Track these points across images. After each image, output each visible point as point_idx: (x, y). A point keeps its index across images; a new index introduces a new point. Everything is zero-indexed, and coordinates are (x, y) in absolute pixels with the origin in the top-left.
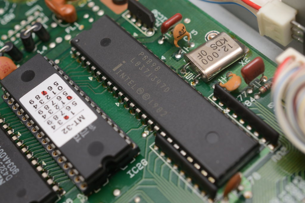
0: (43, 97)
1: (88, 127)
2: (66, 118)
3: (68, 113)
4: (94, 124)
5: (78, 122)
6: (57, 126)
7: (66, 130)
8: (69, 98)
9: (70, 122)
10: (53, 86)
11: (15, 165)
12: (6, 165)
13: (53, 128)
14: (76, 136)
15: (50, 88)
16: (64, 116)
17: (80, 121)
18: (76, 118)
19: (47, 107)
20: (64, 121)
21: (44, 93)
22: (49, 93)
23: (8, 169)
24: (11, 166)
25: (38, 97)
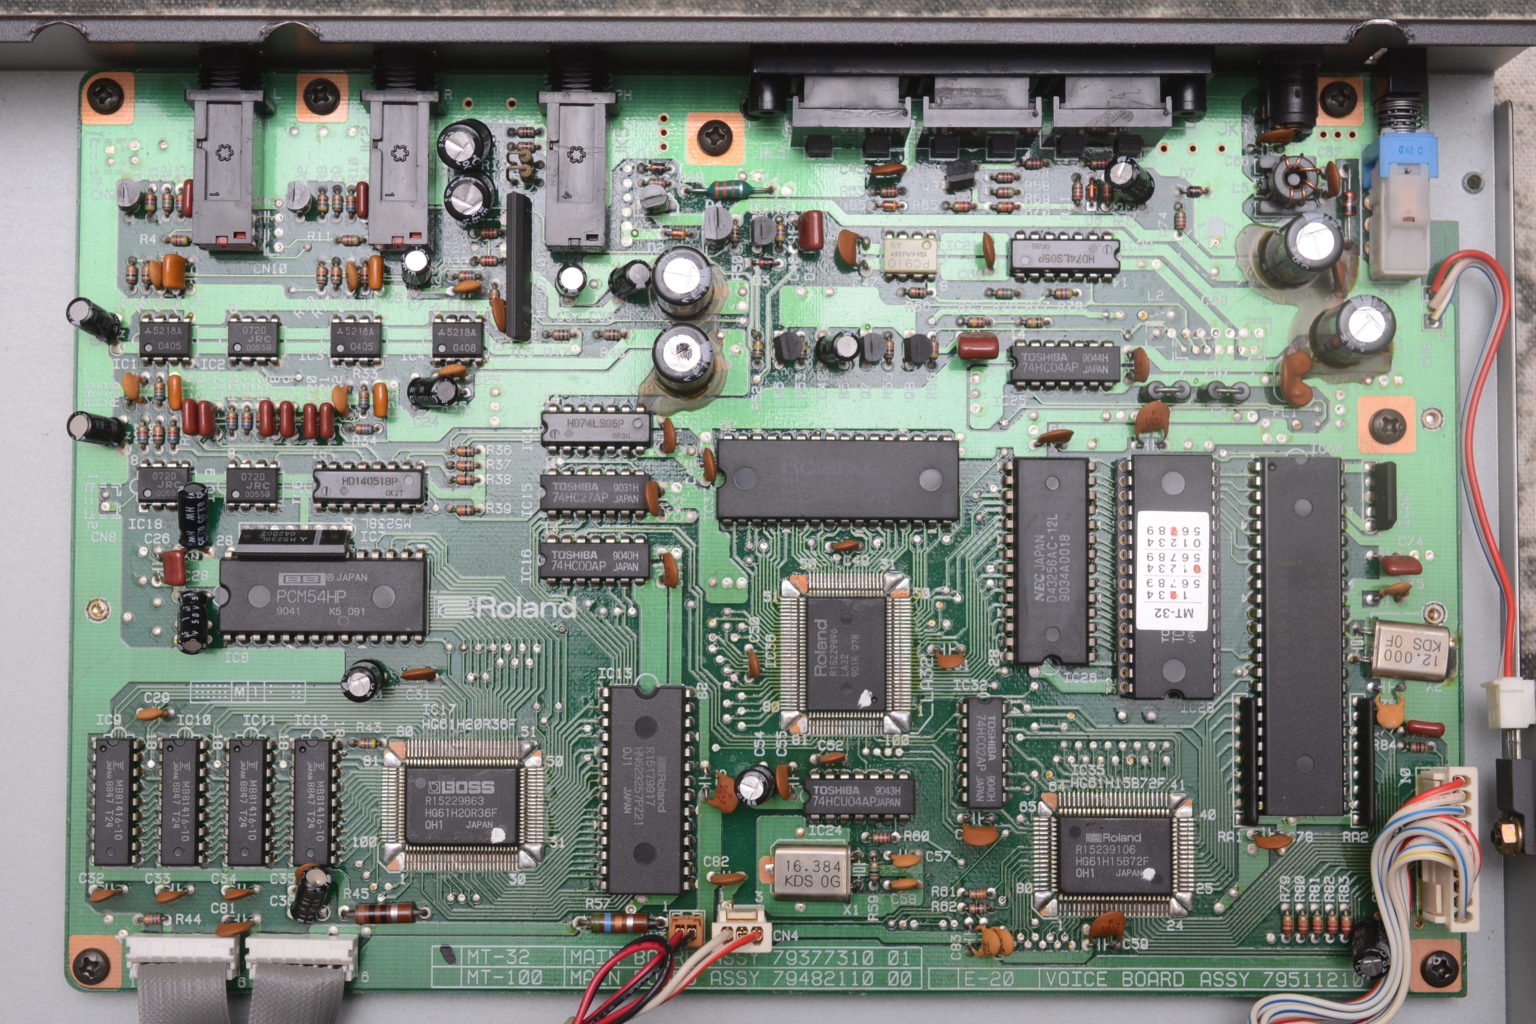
0: (1168, 535)
1: (1186, 632)
2: (1173, 595)
3: (1180, 591)
4: (1197, 634)
5: (1182, 614)
6: (1155, 597)
7: (1161, 613)
8: (1197, 569)
9: (1174, 606)
10: (1191, 532)
11: (1070, 587)
12: (1060, 578)
13: (1150, 595)
14: (1165, 632)
15: (1186, 531)
16: (1173, 589)
17: (1185, 616)
18: (1184, 606)
19: (1162, 557)
20: (1167, 596)
21: (1174, 531)
22: (1180, 537)
23: (1058, 587)
24: (1064, 585)
25: (1162, 531)
